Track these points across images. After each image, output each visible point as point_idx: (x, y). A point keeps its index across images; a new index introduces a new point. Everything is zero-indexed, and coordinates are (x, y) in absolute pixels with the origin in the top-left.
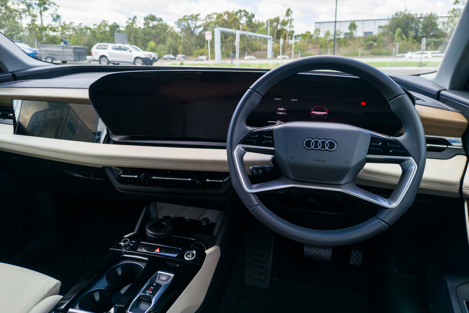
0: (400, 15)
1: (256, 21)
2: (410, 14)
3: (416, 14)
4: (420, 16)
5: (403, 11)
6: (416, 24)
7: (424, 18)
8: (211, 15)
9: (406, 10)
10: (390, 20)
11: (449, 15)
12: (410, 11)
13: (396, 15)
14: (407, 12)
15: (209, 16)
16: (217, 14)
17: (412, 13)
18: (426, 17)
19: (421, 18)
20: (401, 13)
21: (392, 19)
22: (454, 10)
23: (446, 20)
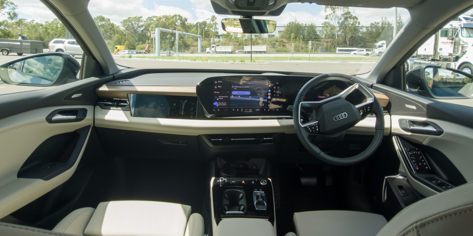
0: (292, 24)
1: (188, 23)
2: (298, 24)
3: (303, 24)
4: (305, 26)
5: (294, 21)
6: (303, 31)
7: (308, 27)
8: (151, 17)
9: (296, 21)
10: (286, 27)
11: (323, 26)
12: (299, 22)
13: (290, 24)
14: (297, 22)
15: (150, 19)
16: (156, 17)
17: (300, 23)
18: (309, 26)
19: (306, 27)
20: (293, 23)
21: (287, 27)
22: (325, 23)
23: (321, 29)
